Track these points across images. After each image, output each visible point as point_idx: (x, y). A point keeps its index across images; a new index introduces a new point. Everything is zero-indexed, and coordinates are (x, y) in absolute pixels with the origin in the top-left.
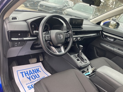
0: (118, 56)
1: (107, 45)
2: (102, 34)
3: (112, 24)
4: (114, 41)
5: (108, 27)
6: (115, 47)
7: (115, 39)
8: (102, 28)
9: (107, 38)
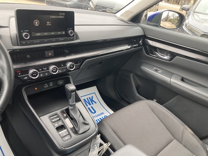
0: (180, 95)
1: (156, 71)
2: (145, 44)
3: (172, 18)
4: (171, 59)
5: (157, 26)
6: (174, 74)
7: (173, 55)
8: (143, 29)
9: (155, 54)
